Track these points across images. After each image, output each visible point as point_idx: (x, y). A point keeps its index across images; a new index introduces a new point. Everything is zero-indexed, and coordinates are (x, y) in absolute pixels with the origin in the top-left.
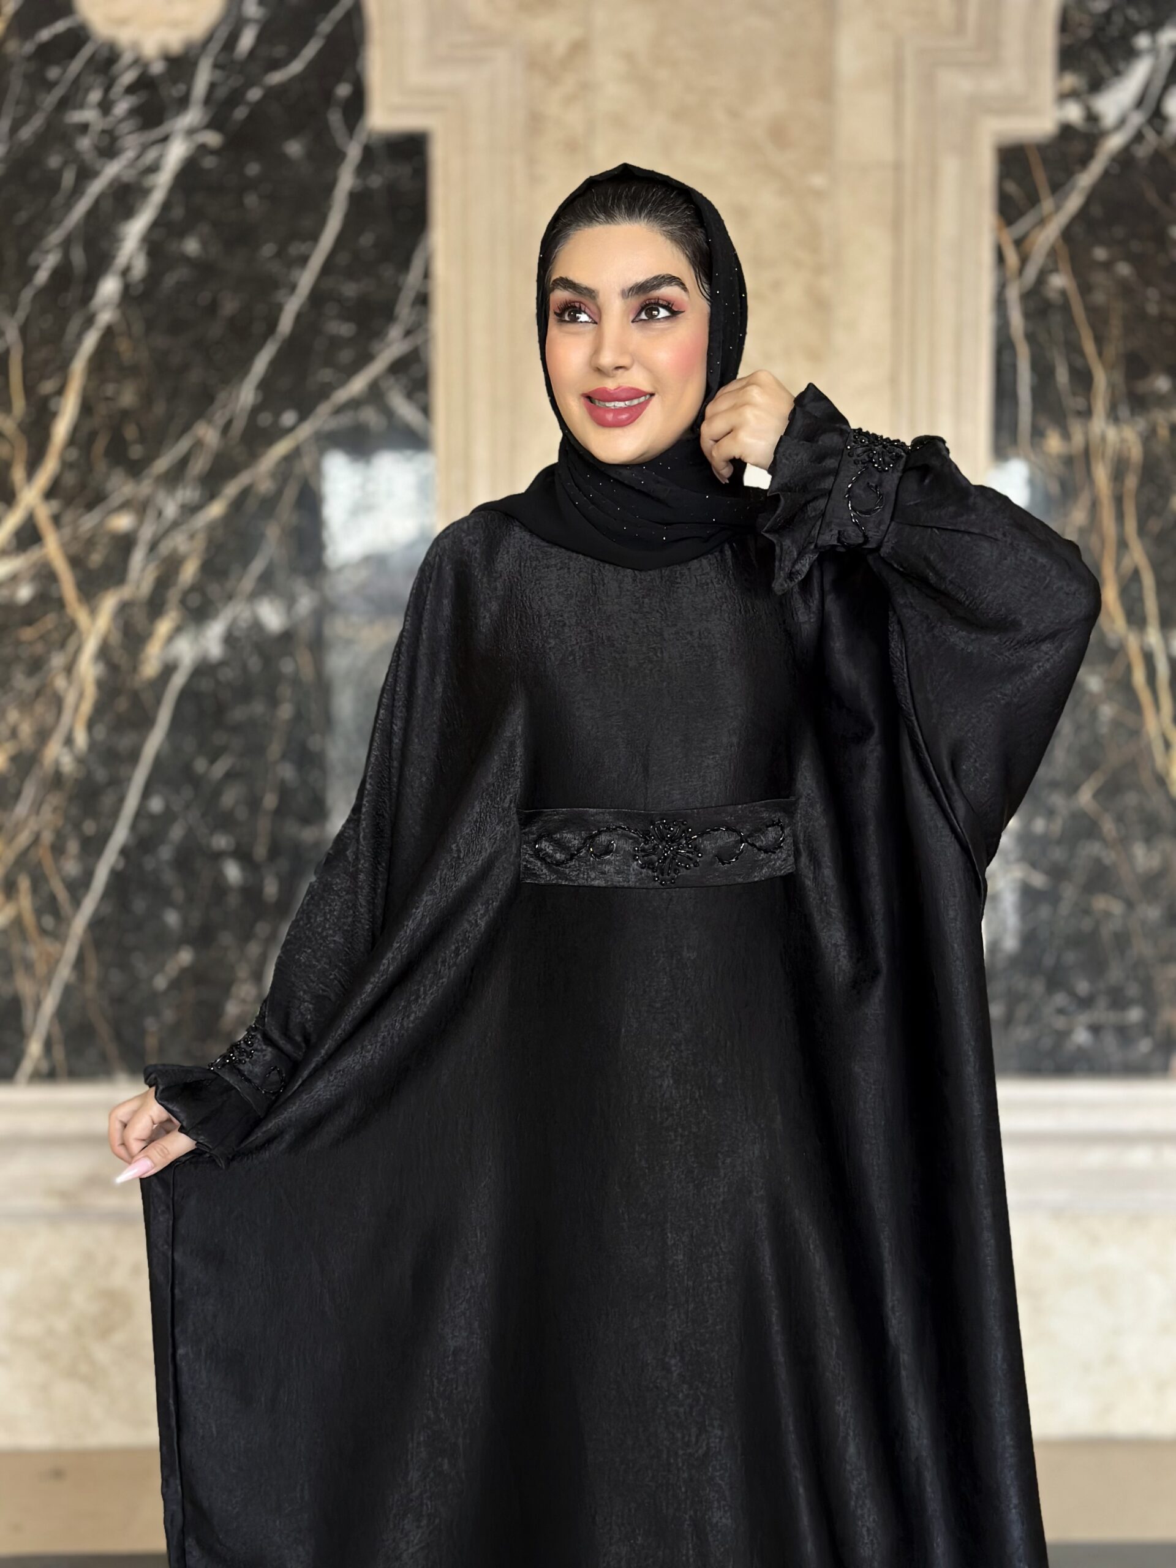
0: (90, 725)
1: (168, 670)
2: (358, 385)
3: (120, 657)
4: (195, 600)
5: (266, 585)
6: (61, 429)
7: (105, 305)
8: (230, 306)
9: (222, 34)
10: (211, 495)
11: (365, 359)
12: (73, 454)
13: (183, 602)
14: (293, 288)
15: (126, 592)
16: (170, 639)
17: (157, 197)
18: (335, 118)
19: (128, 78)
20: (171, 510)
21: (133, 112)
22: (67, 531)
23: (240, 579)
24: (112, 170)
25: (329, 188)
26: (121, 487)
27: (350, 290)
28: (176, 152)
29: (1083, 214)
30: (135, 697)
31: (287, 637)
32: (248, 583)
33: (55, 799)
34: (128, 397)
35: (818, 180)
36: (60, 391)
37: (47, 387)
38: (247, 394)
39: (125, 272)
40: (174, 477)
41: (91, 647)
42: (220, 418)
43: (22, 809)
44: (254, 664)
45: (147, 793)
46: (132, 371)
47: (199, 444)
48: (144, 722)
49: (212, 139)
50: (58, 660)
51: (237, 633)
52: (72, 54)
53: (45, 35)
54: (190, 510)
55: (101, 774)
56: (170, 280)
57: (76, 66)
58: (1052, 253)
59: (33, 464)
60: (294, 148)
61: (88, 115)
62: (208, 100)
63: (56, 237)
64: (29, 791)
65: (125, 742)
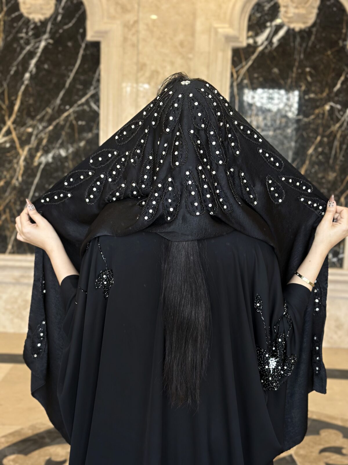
0: (23, 176)
1: (40, 164)
2: (83, 100)
3: (29, 161)
4: (46, 148)
5: (62, 146)
6: (16, 108)
7: (27, 80)
8: (54, 80)
9: (54, 17)
10: (50, 124)
11: (85, 94)
12: (19, 114)
13: (43, 149)
14: (69, 77)
15: (30, 146)
16: (40, 157)
17: (38, 54)
18: (79, 37)
19: (32, 26)
20: (41, 127)
21: (33, 35)
22: (17, 131)
23: (56, 144)
24: (28, 48)
25: (78, 53)
26: (30, 122)
27: (82, 78)
28: (43, 44)
29: (252, 66)
30: (32, 170)
31: (66, 158)
32: (58, 145)
33: (14, 192)
34: (31, 101)
35: (191, 56)
36: (16, 99)
37: (13, 98)
38: (58, 101)
39: (31, 72)
40: (41, 120)
41: (22, 158)
42: (52, 106)
43: (7, 194)
44: (59, 163)
45: (35, 191)
46: (32, 95)
47: (47, 112)
48: (35, 176)
49: (51, 41)
50: (15, 161)
51: (55, 156)
52: (19, 20)
53: (13, 16)
54: (45, 128)
55: (24, 187)
56: (41, 74)
57: (20, 23)
58: (244, 75)
59: (10, 116)
60: (70, 44)
61: (23, 35)
62: (50, 32)
63: (15, 63)
64: (9, 190)
65: (30, 180)
